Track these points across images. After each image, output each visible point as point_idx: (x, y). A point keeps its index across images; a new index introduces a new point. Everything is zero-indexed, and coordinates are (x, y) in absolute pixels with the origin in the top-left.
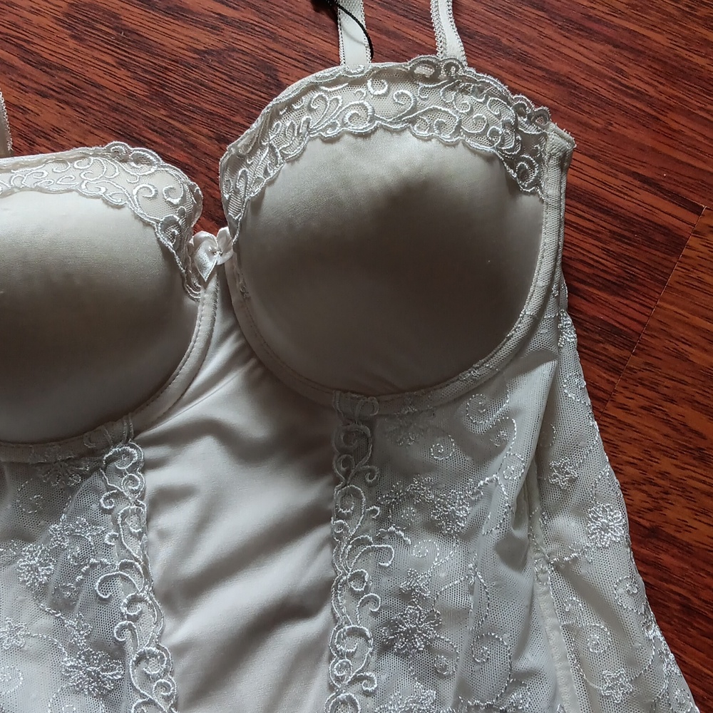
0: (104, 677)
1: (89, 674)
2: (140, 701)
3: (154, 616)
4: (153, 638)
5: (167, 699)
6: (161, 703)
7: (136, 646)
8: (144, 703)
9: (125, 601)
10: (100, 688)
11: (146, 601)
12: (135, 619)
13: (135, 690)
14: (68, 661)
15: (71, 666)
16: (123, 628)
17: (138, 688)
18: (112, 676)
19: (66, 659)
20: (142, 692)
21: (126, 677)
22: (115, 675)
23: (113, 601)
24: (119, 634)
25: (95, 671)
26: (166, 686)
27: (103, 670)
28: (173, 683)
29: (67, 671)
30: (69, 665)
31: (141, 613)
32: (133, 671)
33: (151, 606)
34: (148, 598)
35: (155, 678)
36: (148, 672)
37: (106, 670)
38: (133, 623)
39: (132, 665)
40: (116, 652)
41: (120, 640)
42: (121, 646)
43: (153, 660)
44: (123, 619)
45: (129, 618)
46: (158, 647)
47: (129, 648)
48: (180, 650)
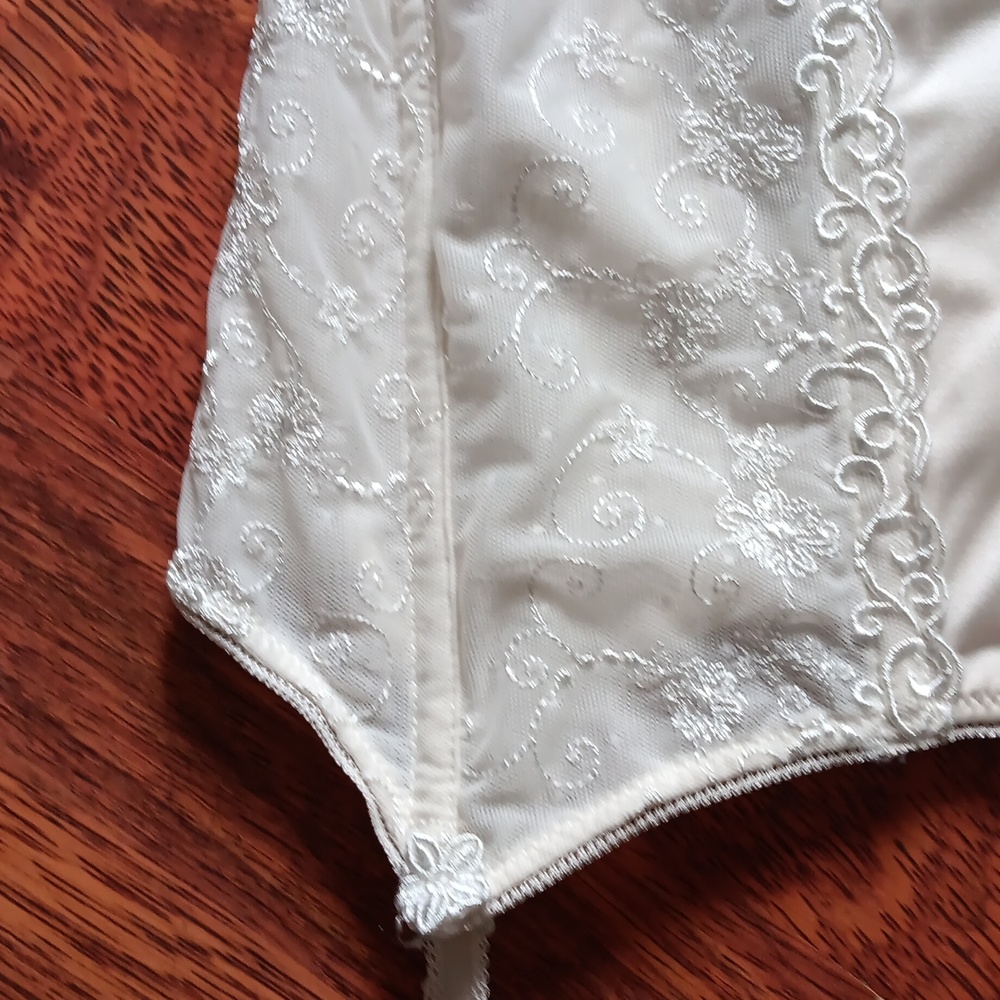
0: (762, 153)
1: (734, 146)
2: (838, 204)
3: (875, 51)
4: (870, 92)
5: (888, 209)
6: (876, 215)
7: (835, 104)
8: (845, 211)
9: (823, 15)
10: (751, 173)
11: (863, 24)
12: (840, 53)
13: (828, 184)
14: (693, 117)
15: (701, 128)
16: (815, 66)
17: (832, 180)
18: (780, 154)
19: (690, 112)
20: (841, 189)
21: (811, 159)
22: (785, 152)
23: (799, 15)
24: (807, 75)
25: (745, 142)
26: (888, 188)
27: (762, 142)
28: (903, 183)
29: (691, 136)
30: (695, 123)
31: (853, 42)
32: (826, 149)
33: (870, 34)
34: (866, 17)
35: (869, 169)
36: (858, 156)
37: (770, 143)
38: (834, 62)
39: (826, 138)
40: (797, 111)
41: (808, 88)
42: (806, 100)
43: (866, 135)
44: (816, 50)
45: (829, 49)
46: (880, 112)
47: (823, 106)
48: (921, 123)
